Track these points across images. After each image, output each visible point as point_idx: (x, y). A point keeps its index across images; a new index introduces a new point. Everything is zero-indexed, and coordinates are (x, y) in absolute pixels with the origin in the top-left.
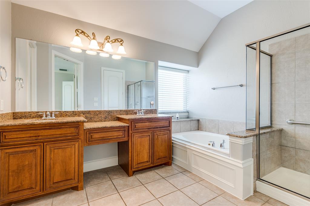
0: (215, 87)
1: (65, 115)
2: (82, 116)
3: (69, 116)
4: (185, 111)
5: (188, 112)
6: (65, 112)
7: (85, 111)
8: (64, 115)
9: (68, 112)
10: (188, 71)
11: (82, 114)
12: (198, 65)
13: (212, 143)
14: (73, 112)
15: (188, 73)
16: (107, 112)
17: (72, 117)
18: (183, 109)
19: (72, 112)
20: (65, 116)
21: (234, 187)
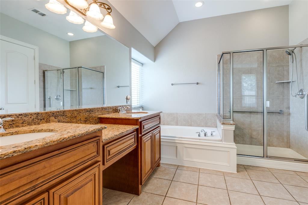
0: (173, 83)
1: (21, 122)
2: (53, 122)
3: (29, 124)
4: (139, 106)
5: (143, 107)
6: (21, 115)
7: (58, 112)
8: (18, 123)
9: (26, 115)
10: (142, 64)
11: (53, 118)
12: (155, 60)
13: (199, 133)
14: (38, 114)
15: (142, 66)
16: (87, 111)
17: (35, 124)
18: (136, 104)
19: (35, 116)
20: (21, 125)
21: (229, 165)
